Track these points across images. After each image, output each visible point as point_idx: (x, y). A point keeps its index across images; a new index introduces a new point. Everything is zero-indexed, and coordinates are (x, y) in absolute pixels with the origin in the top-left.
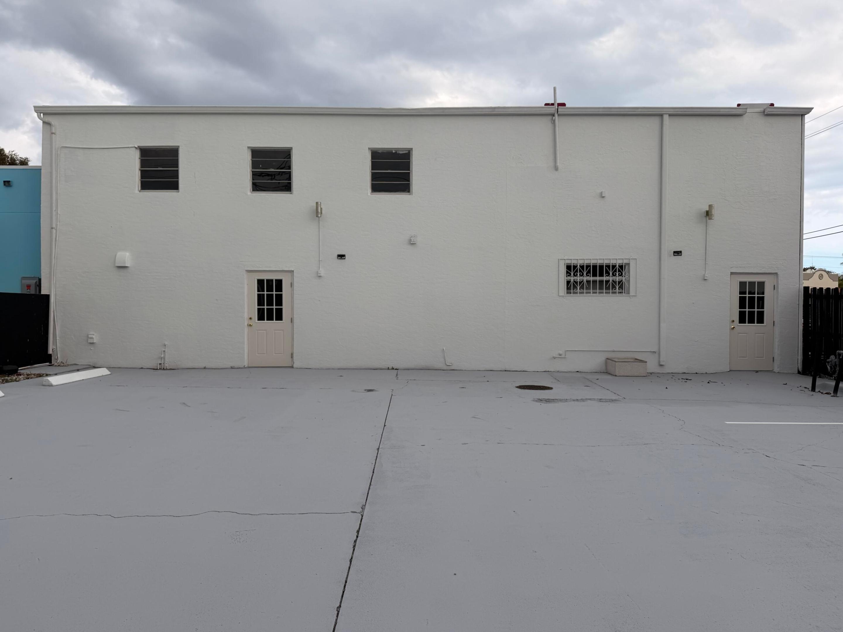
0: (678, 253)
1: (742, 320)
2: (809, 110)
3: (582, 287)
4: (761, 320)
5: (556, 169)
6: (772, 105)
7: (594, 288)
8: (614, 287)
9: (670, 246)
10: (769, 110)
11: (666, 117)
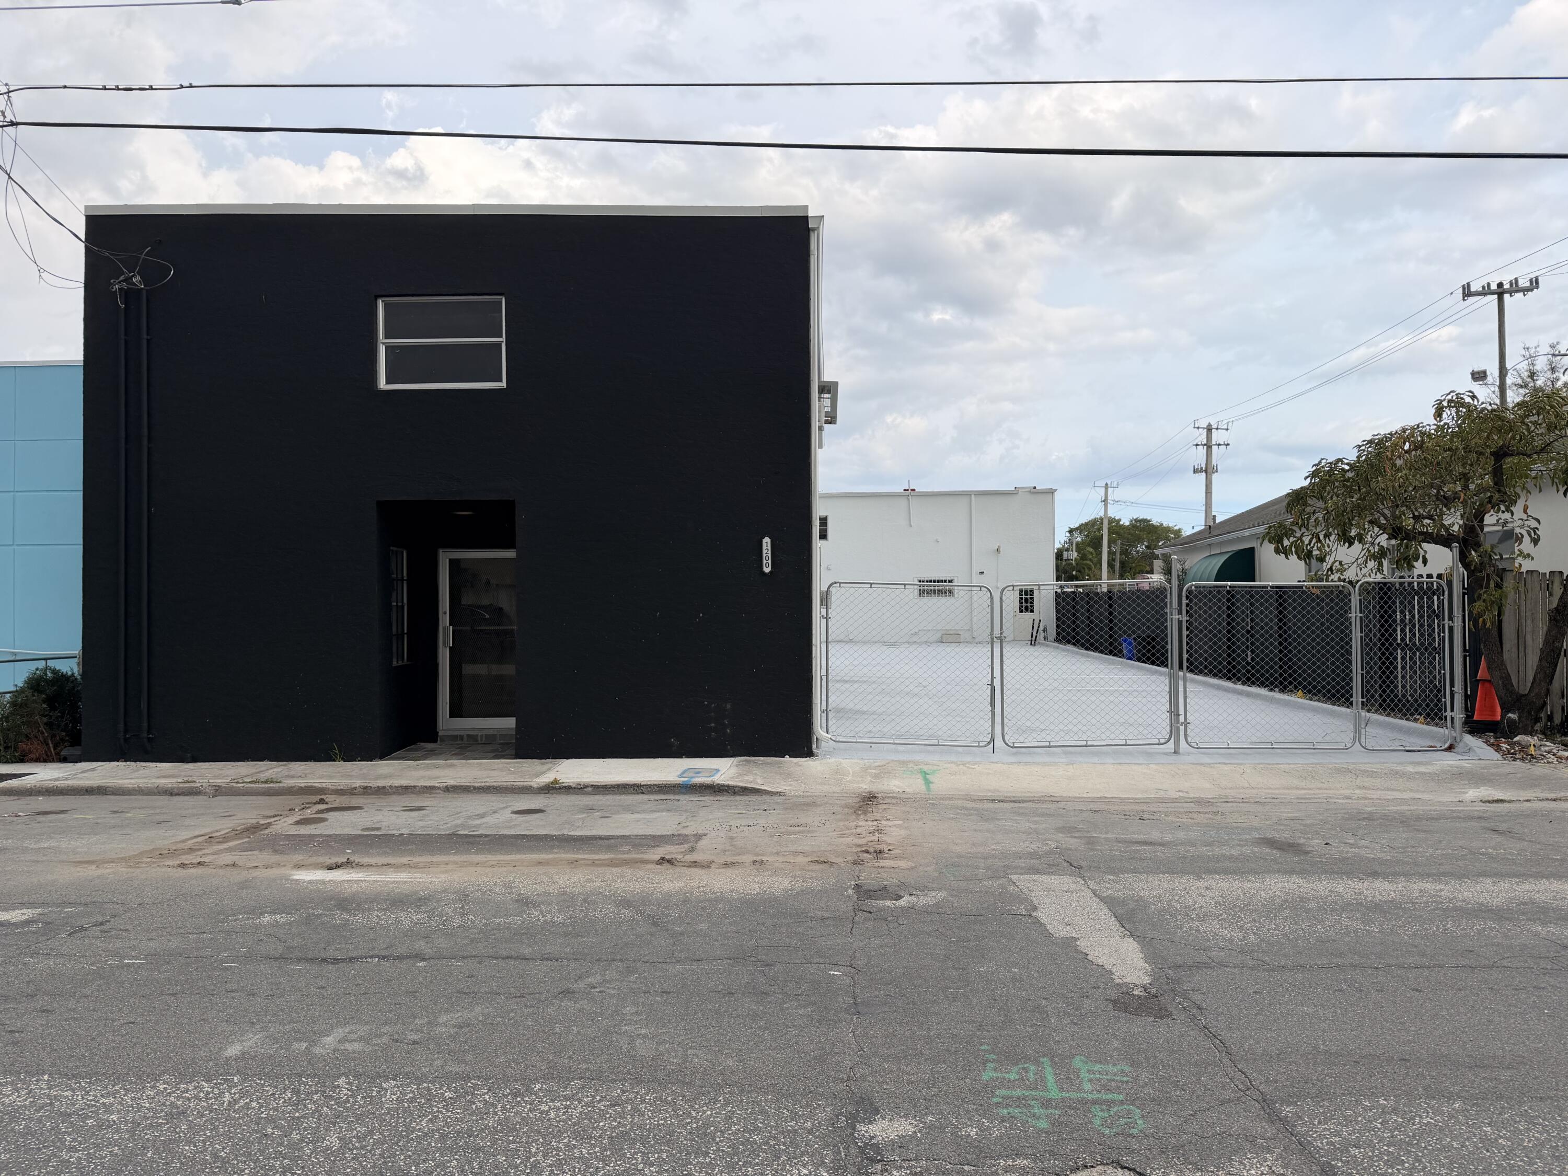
0: (982, 573)
1: (1021, 611)
2: (1056, 490)
3: (928, 593)
4: (1032, 611)
5: (911, 526)
6: (1035, 488)
7: (935, 593)
8: (946, 593)
9: (976, 569)
10: (1034, 491)
11: (973, 496)
